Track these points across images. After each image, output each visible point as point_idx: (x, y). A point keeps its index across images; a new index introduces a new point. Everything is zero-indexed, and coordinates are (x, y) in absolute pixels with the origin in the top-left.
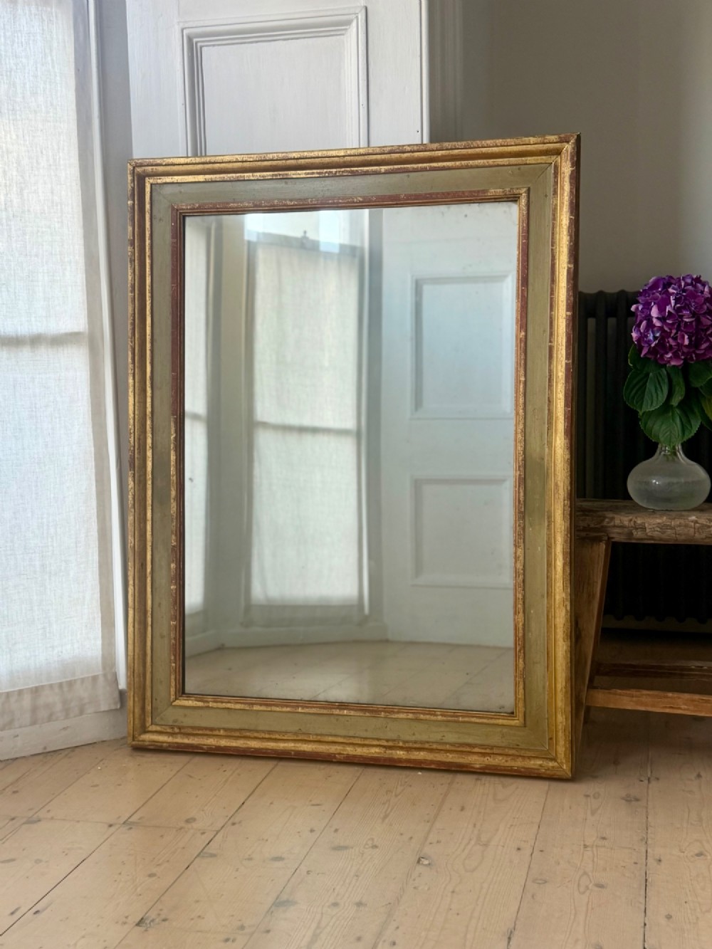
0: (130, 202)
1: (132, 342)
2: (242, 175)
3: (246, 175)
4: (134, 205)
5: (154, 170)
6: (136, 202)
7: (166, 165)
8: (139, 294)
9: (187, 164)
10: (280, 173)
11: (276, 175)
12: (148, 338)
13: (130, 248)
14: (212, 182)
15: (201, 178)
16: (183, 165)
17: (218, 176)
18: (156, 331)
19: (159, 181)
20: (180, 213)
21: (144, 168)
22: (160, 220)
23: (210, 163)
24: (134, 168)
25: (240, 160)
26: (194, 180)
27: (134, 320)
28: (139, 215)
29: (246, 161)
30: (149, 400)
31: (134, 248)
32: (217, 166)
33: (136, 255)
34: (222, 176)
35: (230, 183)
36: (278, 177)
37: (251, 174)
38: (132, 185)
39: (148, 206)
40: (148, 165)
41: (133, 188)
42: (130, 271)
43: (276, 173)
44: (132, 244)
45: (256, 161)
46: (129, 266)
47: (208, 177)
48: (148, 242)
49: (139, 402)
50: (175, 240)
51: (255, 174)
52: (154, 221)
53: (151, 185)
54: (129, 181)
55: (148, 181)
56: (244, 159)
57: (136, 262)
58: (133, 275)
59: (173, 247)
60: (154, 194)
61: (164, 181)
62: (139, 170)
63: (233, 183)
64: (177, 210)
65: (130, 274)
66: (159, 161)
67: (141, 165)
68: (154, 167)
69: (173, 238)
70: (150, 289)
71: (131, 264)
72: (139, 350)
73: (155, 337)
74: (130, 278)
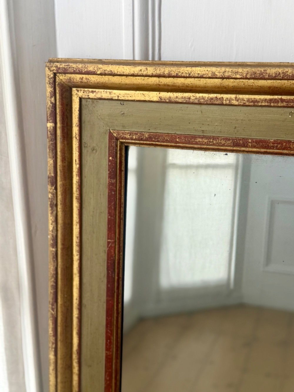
0: (50, 125)
1: (53, 309)
2: (219, 96)
3: (225, 96)
4: (55, 128)
5: (84, 80)
6: (59, 125)
7: (101, 74)
8: (63, 249)
9: (133, 75)
10: (284, 97)
11: (276, 101)
12: (75, 302)
13: (51, 189)
14: (170, 102)
15: (154, 96)
16: (127, 76)
17: (180, 95)
18: (86, 295)
19: (92, 95)
20: (122, 143)
21: (69, 75)
22: (93, 149)
23: (170, 76)
24: (55, 74)
25: (219, 75)
26: (142, 98)
27: (56, 282)
28: (63, 142)
29: (228, 78)
30: (75, 378)
31: (56, 189)
32: (179, 81)
33: (59, 197)
34: (187, 95)
35: (198, 107)
36: (280, 104)
37: (233, 96)
38: (53, 99)
39: (75, 130)
40: (75, 73)
41: (54, 106)
42: (51, 219)
43: (276, 97)
44: (54, 182)
45: (246, 78)
46: (50, 212)
47: (165, 95)
48: (75, 179)
49: (62, 382)
50: (113, 181)
51: (241, 96)
52: (84, 151)
53: (81, 99)
54: (48, 94)
55: (77, 95)
56: (227, 74)
57: (59, 207)
58: (54, 224)
59: (110, 190)
60: (84, 112)
61: (99, 96)
62: (61, 78)
63: (204, 107)
64: (117, 139)
65: (50, 222)
66: (91, 68)
67: (65, 72)
68: (84, 76)
69: (110, 177)
70: (78, 241)
71: (52, 209)
72: (62, 320)
73: (84, 301)
74: (51, 227)
